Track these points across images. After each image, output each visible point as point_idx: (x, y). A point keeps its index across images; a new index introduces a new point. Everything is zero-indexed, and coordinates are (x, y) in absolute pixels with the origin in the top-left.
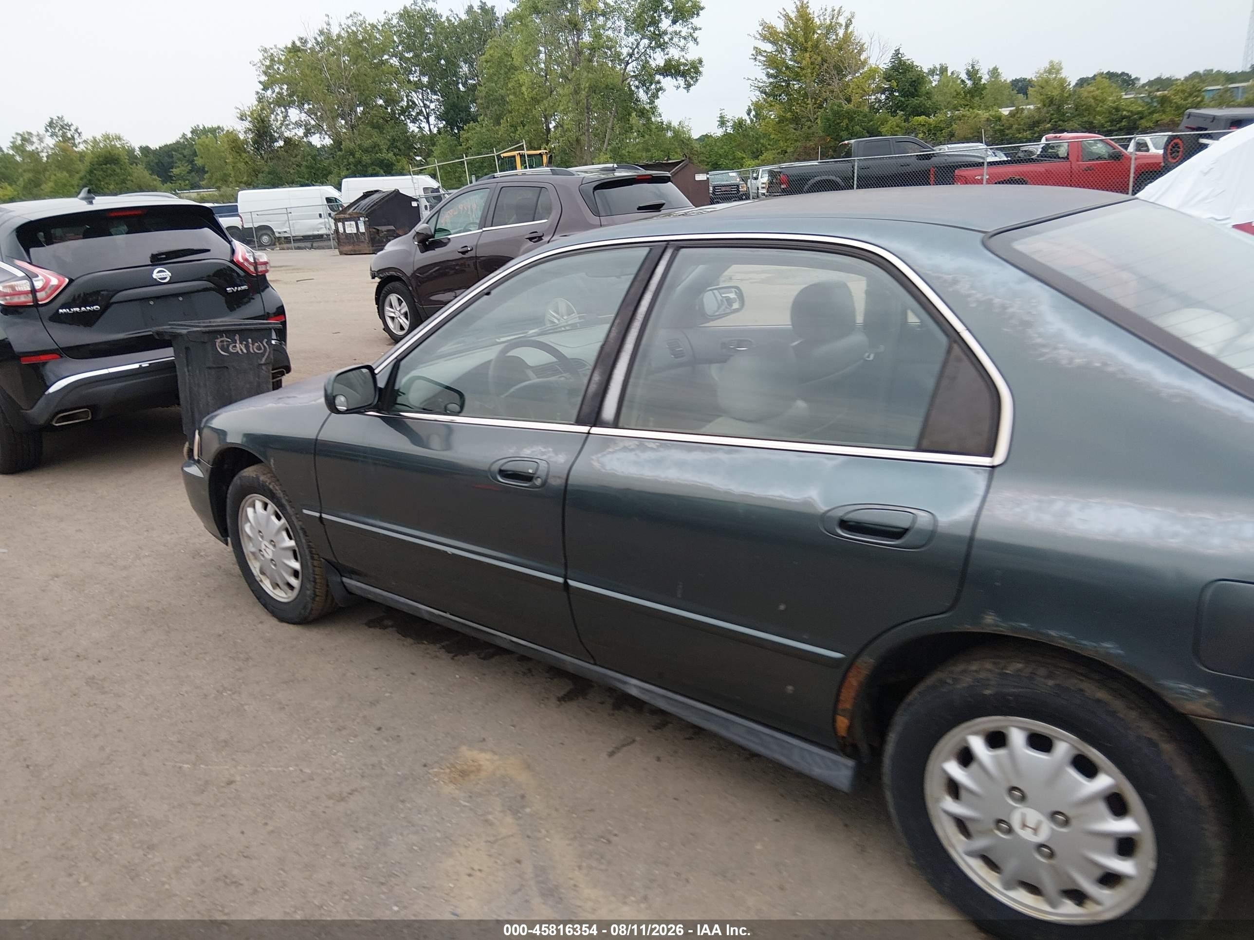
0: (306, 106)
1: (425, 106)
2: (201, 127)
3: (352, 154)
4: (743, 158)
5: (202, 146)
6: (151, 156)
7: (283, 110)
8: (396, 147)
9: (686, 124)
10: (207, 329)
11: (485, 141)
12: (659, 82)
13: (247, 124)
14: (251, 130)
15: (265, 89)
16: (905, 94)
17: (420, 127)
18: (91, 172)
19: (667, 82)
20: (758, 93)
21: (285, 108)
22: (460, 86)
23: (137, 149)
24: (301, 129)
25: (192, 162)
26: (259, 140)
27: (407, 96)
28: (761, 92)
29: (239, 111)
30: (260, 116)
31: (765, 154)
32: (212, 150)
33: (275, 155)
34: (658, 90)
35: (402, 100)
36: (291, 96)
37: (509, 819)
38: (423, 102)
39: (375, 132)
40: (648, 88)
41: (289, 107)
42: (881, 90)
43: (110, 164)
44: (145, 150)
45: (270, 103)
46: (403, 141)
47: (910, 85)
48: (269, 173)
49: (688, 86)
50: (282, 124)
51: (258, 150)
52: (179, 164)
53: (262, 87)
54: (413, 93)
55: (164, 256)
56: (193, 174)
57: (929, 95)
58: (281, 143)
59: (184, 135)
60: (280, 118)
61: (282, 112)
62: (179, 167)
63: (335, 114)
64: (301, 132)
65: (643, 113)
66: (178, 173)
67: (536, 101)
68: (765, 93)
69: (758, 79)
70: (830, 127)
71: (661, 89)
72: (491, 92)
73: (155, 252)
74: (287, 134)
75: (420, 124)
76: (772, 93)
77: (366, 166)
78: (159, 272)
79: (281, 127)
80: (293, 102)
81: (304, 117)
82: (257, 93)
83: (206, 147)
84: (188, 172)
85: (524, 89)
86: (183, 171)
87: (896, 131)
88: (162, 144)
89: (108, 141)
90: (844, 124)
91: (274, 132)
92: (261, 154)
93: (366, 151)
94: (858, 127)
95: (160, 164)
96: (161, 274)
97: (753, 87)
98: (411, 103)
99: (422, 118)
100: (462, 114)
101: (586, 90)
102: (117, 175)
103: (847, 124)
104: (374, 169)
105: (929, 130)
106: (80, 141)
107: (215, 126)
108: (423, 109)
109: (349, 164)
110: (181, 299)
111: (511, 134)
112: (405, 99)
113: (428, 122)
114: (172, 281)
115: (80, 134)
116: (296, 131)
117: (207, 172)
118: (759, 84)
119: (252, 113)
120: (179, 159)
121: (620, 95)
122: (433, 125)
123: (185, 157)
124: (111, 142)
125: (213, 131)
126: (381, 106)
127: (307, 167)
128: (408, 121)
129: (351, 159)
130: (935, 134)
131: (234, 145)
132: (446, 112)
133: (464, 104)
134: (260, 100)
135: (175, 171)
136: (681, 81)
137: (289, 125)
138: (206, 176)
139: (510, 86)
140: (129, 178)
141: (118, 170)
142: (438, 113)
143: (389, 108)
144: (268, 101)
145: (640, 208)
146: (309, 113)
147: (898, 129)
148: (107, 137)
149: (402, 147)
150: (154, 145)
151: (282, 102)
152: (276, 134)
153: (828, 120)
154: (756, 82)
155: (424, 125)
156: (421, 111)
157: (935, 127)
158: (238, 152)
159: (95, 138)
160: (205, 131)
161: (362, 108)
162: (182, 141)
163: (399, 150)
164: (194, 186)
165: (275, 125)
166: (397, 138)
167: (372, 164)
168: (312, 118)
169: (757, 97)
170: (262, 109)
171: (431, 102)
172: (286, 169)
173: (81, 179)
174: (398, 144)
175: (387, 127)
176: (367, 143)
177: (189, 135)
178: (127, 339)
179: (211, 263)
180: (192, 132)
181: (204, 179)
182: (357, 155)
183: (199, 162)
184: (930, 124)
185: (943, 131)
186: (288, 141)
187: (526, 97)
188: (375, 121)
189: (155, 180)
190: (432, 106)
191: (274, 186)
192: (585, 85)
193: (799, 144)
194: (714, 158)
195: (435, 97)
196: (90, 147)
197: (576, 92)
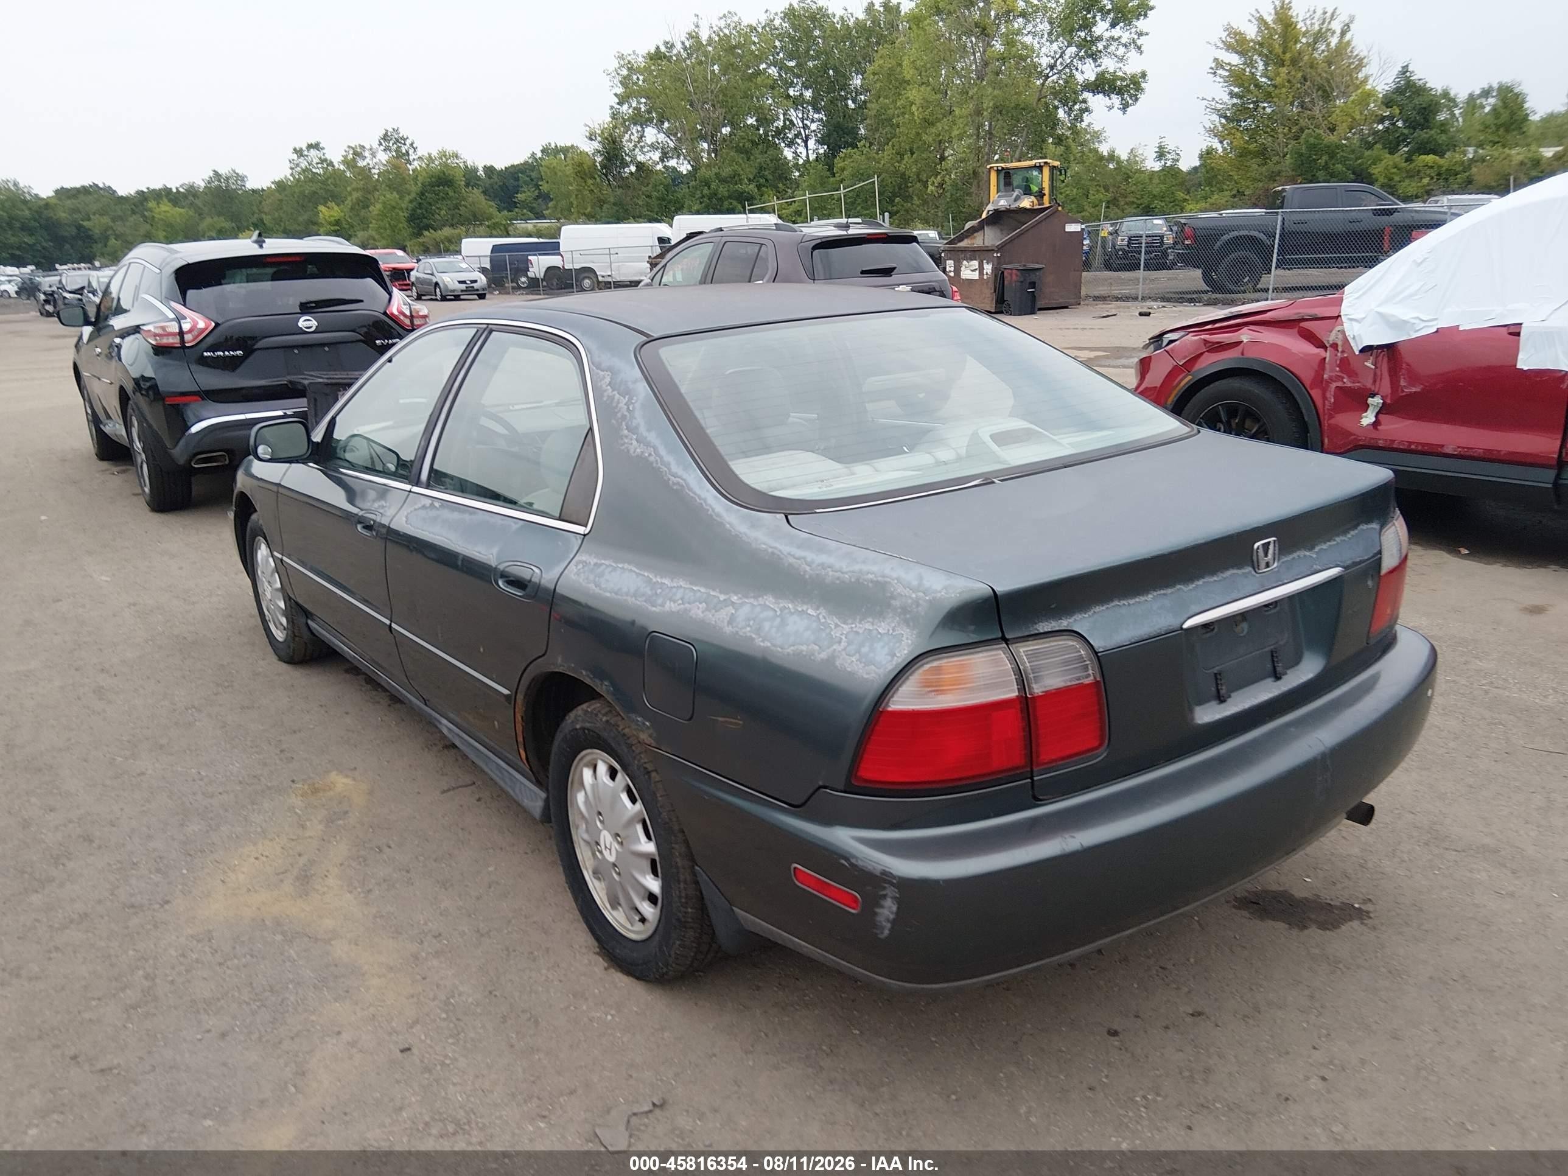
0: (666, 125)
1: (805, 127)
2: (553, 146)
3: (707, 184)
4: (1185, 200)
5: (549, 168)
6: (495, 177)
7: (639, 129)
8: (762, 177)
9: (1140, 152)
10: (329, 381)
11: (861, 171)
12: (1085, 101)
13: (596, 145)
14: (599, 152)
15: (620, 103)
16: (1412, 125)
17: (795, 153)
18: (422, 194)
19: (1096, 101)
20: (1215, 117)
21: (642, 127)
22: (850, 102)
23: (481, 169)
24: (657, 153)
25: (537, 186)
26: (608, 164)
27: (784, 115)
28: (1221, 116)
29: (588, 129)
30: (611, 135)
31: (1216, 196)
32: (560, 174)
33: (624, 184)
34: (1083, 111)
35: (778, 119)
36: (649, 112)
37: (321, 827)
38: (803, 122)
39: (739, 157)
40: (1070, 109)
41: (647, 126)
42: (1379, 118)
43: (443, 186)
44: (490, 170)
45: (625, 120)
46: (772, 170)
47: (1418, 113)
48: (615, 204)
49: (1125, 107)
50: (635, 146)
51: (606, 176)
52: (525, 189)
53: (617, 101)
54: (792, 110)
55: (314, 305)
56: (540, 200)
57: (1444, 127)
58: (633, 169)
59: (533, 154)
60: (635, 138)
61: (638, 132)
62: (525, 192)
63: (695, 136)
64: (656, 156)
65: (1061, 140)
66: (523, 199)
67: (928, 123)
68: (1225, 117)
69: (1217, 99)
70: (1303, 164)
71: (1087, 110)
72: (883, 111)
73: (304, 301)
74: (641, 158)
75: (797, 148)
76: (1233, 118)
77: (721, 200)
78: (305, 320)
79: (634, 150)
80: (651, 120)
81: (662, 137)
82: (612, 107)
83: (554, 171)
84: (535, 199)
85: (914, 108)
86: (529, 197)
87: (1393, 173)
88: (508, 164)
89: (444, 159)
90: (1322, 162)
91: (626, 155)
92: (609, 180)
93: (723, 181)
94: (1339, 166)
95: (504, 187)
96: (307, 322)
97: (1208, 110)
98: (788, 123)
99: (799, 141)
100: (847, 137)
101: (989, 111)
102: (450, 199)
103: (1326, 162)
104: (731, 204)
105: (1439, 174)
106: (416, 157)
107: (569, 144)
108: (802, 130)
109: (703, 196)
110: (327, 349)
111: (897, 164)
112: (781, 117)
113: (806, 146)
114: (320, 330)
115: (415, 149)
116: (651, 154)
117: (552, 200)
118: (1218, 105)
119: (602, 132)
120: (525, 183)
121: (1033, 117)
122: (812, 150)
123: (532, 180)
124: (447, 160)
125: (565, 150)
126: (752, 125)
127: (658, 199)
128: (783, 145)
129: (706, 191)
130: (1446, 179)
131: (579, 169)
132: (829, 135)
133: (851, 125)
134: (614, 116)
135: (520, 196)
136: (1116, 100)
137: (644, 147)
138: (551, 204)
139: (898, 104)
140: (463, 203)
141: (451, 194)
142: (819, 135)
143: (761, 129)
144: (623, 118)
145: (863, 272)
146: (669, 133)
147: (1395, 170)
148: (443, 154)
149: (770, 177)
150: (500, 165)
151: (640, 119)
152: (627, 158)
153: (1302, 155)
154: (1213, 104)
155: (801, 150)
156: (800, 132)
157: (1447, 170)
158: (582, 178)
159: (430, 155)
160: (557, 150)
161: (728, 129)
162: (530, 161)
163: (766, 180)
164: (539, 216)
165: (628, 146)
166: (765, 166)
167: (730, 197)
168: (672, 140)
169: (1212, 122)
170: (615, 127)
171: (813, 121)
172: (635, 199)
173: (411, 202)
174: (766, 173)
175: (756, 152)
176: (727, 171)
177: (539, 155)
178: (269, 386)
179: (364, 315)
180: (543, 151)
181: (547, 209)
182: (713, 186)
183: (545, 187)
184: (1440, 167)
185: (1458, 176)
186: (640, 166)
187: (916, 118)
188: (741, 145)
189: (491, 206)
190: (813, 127)
191: (619, 220)
192: (988, 104)
193: (1261, 185)
194: (1146, 201)
195: (816, 116)
196: (424, 165)
197: (978, 112)
